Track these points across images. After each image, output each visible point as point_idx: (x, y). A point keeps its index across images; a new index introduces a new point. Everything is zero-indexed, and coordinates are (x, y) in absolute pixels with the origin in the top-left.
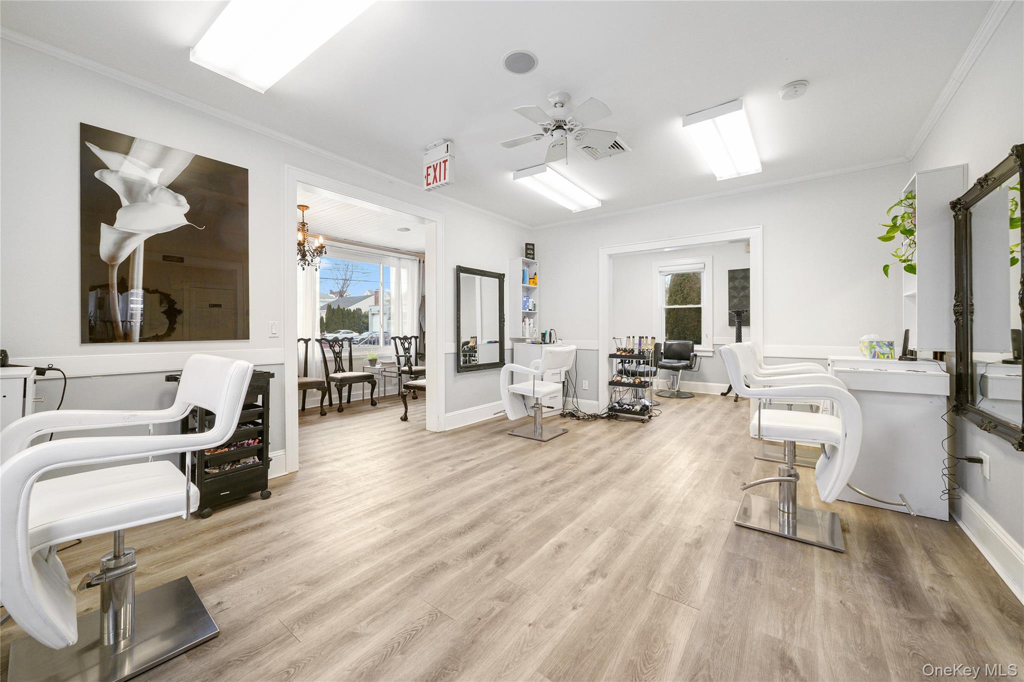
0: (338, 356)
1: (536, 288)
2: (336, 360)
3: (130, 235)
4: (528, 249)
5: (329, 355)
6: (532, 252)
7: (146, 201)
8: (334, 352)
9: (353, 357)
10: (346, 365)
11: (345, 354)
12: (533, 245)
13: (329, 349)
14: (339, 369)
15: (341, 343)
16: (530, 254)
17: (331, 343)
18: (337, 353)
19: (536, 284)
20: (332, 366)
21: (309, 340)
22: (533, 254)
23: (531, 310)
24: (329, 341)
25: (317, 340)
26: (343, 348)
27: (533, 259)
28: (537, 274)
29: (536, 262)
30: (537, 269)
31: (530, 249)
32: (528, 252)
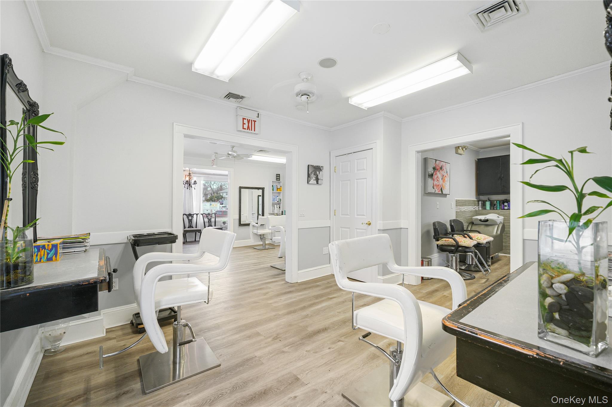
1: (281, 192)
2: (209, 222)
5: (206, 220)
9: (216, 221)
11: (213, 220)
14: (210, 225)
16: (278, 178)
17: (207, 215)
18: (210, 219)
19: (281, 191)
21: (198, 214)
22: (279, 178)
23: (278, 201)
27: (279, 180)
28: (282, 186)
29: (281, 182)
30: (281, 184)
31: (278, 176)
32: (277, 178)
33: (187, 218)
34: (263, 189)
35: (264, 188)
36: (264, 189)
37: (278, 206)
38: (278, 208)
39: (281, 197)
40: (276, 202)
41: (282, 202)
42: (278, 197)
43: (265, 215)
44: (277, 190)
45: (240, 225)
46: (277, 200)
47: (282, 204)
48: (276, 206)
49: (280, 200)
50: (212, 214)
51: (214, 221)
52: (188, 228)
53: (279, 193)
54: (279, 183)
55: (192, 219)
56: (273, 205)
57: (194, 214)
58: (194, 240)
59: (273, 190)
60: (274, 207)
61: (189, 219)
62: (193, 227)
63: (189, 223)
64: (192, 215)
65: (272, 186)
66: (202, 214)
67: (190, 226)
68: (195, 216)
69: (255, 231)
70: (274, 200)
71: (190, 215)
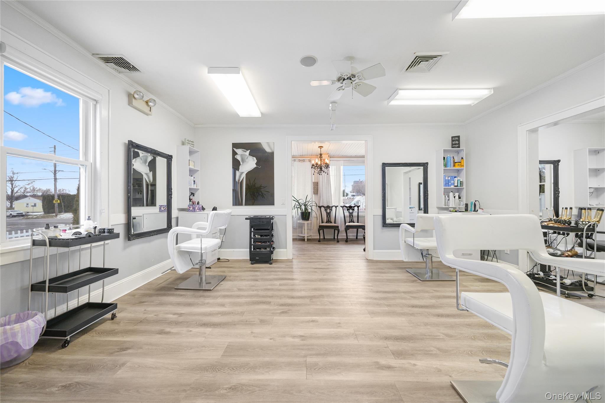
0: (351, 215)
1: (464, 169)
2: (350, 216)
3: (242, 173)
4: (454, 140)
5: (347, 214)
6: (457, 142)
7: (246, 161)
8: (349, 212)
9: (359, 216)
10: (355, 219)
11: (355, 214)
12: (459, 137)
13: (347, 211)
14: (352, 221)
15: (353, 208)
16: (455, 144)
17: (348, 208)
18: (351, 213)
19: (463, 166)
20: (348, 219)
21: (338, 206)
22: (459, 144)
23: (457, 186)
24: (347, 207)
25: (341, 206)
26: (354, 210)
27: (459, 147)
28: (465, 157)
29: (463, 149)
30: (463, 154)
31: (456, 140)
32: (453, 143)
33: (325, 211)
34: (425, 166)
35: (427, 163)
36: (428, 165)
37: (457, 195)
38: (457, 197)
39: (462, 178)
40: (452, 187)
41: (464, 186)
42: (456, 179)
43: (430, 210)
44: (454, 166)
45: (385, 224)
46: (454, 183)
47: (465, 190)
48: (451, 194)
49: (461, 183)
50: (354, 207)
51: (357, 216)
52: (326, 222)
53: (458, 171)
54: (458, 152)
55: (330, 213)
56: (446, 193)
57: (333, 206)
58: (333, 238)
59: (445, 165)
60: (449, 197)
61: (327, 213)
62: (331, 222)
63: (327, 216)
64: (331, 207)
65: (444, 158)
66: (342, 207)
67: (329, 221)
68: (334, 208)
69: (410, 240)
70: (447, 183)
71: (328, 207)
